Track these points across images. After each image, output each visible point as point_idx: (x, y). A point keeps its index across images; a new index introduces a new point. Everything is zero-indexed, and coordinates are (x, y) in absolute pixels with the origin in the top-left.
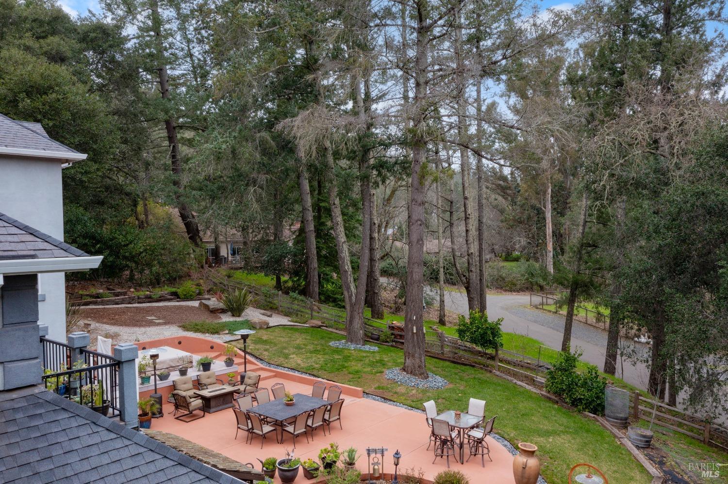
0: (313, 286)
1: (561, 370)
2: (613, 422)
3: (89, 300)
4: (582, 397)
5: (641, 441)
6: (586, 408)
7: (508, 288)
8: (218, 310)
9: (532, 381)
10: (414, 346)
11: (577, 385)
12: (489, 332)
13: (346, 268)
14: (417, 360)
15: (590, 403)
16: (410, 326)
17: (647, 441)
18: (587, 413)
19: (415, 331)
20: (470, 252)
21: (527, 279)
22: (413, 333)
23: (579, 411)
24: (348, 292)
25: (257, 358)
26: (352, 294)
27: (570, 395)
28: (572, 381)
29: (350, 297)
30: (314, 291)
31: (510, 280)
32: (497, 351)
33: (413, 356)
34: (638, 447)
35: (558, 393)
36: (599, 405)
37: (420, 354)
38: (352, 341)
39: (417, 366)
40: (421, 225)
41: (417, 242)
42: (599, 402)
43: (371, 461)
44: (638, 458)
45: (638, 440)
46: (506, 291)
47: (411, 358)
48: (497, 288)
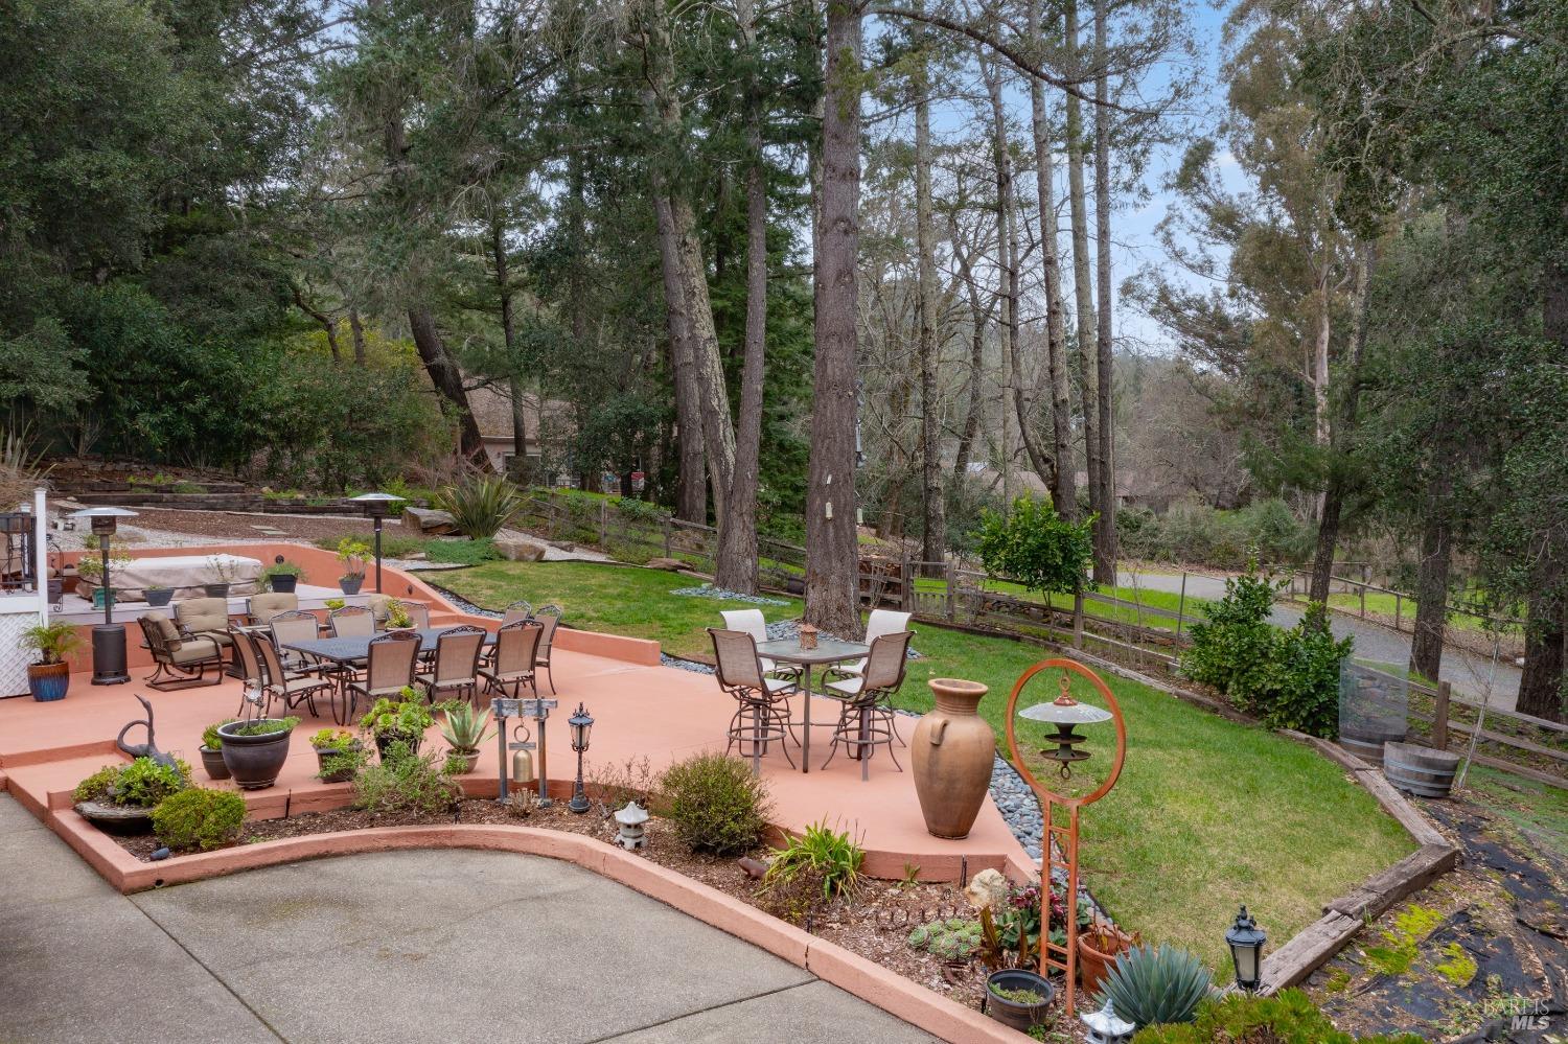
0: (692, 495)
1: (1225, 620)
2: (1361, 749)
3: (148, 493)
4: (1278, 687)
5: (1419, 776)
6: (1288, 719)
7: (1215, 562)
8: (439, 526)
9: (1165, 671)
10: (827, 554)
11: (1264, 655)
12: (1053, 545)
13: (715, 403)
14: (835, 593)
15: (1299, 702)
16: (818, 502)
17: (1438, 779)
18: (1290, 732)
19: (829, 515)
20: (1059, 398)
21: (1265, 541)
22: (825, 521)
23: (1269, 728)
24: (719, 464)
25: (458, 598)
26: (727, 469)
27: (1245, 683)
28: (1252, 646)
29: (723, 477)
30: (693, 507)
31: (1222, 542)
32: (1079, 598)
33: (825, 581)
34: (1407, 794)
35: (1217, 681)
36: (1323, 708)
37: (844, 578)
38: (724, 585)
39: (833, 608)
40: (846, 232)
41: (838, 278)
42: (1323, 698)
43: (510, 739)
44: (1395, 810)
45: (1409, 774)
46: (1210, 567)
47: (818, 587)
48: (1190, 561)
